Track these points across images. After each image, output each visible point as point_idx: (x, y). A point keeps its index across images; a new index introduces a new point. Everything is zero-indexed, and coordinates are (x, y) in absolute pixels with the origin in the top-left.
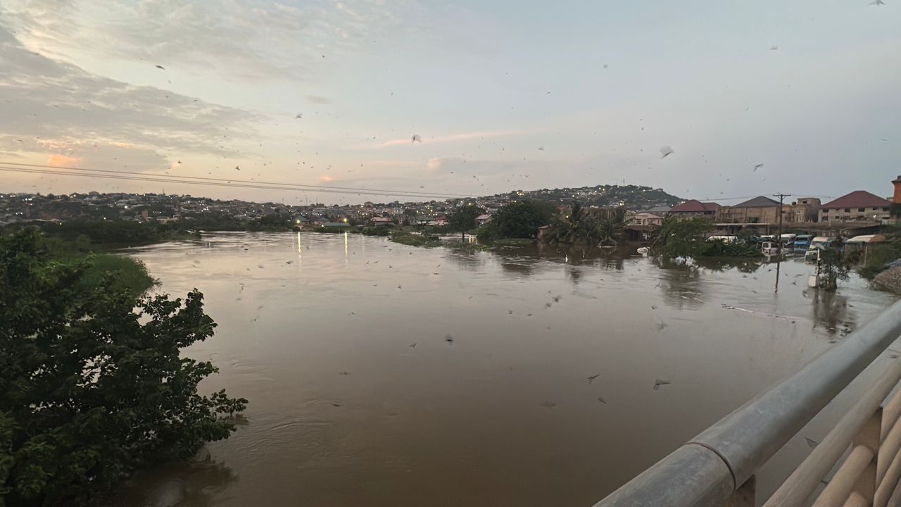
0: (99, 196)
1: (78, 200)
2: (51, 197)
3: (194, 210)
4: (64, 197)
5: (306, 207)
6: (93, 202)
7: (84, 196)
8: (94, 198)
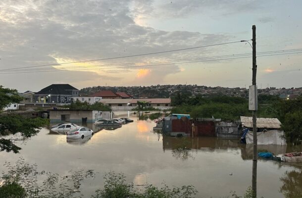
0: (161, 87)
1: (154, 89)
2: (144, 87)
3: (200, 93)
4: (148, 87)
5: (264, 90)
6: (159, 89)
7: (155, 87)
8: (159, 88)
